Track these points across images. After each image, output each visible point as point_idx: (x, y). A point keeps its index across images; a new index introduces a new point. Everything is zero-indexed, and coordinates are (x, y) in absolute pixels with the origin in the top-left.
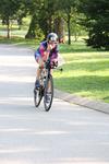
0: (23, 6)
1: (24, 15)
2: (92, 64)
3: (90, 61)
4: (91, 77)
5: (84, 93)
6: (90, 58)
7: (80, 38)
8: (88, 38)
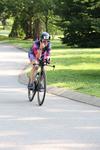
0: (6, 9)
1: (8, 17)
2: (66, 59)
3: (65, 56)
4: (66, 71)
5: (60, 84)
6: (64, 54)
7: (56, 37)
8: (63, 36)
